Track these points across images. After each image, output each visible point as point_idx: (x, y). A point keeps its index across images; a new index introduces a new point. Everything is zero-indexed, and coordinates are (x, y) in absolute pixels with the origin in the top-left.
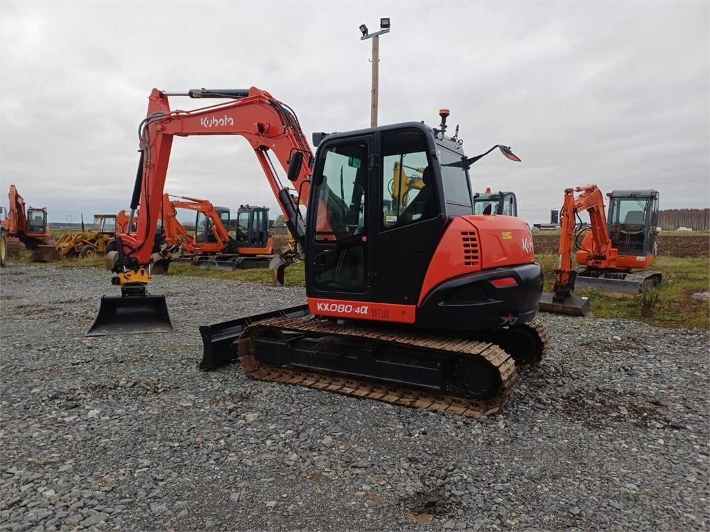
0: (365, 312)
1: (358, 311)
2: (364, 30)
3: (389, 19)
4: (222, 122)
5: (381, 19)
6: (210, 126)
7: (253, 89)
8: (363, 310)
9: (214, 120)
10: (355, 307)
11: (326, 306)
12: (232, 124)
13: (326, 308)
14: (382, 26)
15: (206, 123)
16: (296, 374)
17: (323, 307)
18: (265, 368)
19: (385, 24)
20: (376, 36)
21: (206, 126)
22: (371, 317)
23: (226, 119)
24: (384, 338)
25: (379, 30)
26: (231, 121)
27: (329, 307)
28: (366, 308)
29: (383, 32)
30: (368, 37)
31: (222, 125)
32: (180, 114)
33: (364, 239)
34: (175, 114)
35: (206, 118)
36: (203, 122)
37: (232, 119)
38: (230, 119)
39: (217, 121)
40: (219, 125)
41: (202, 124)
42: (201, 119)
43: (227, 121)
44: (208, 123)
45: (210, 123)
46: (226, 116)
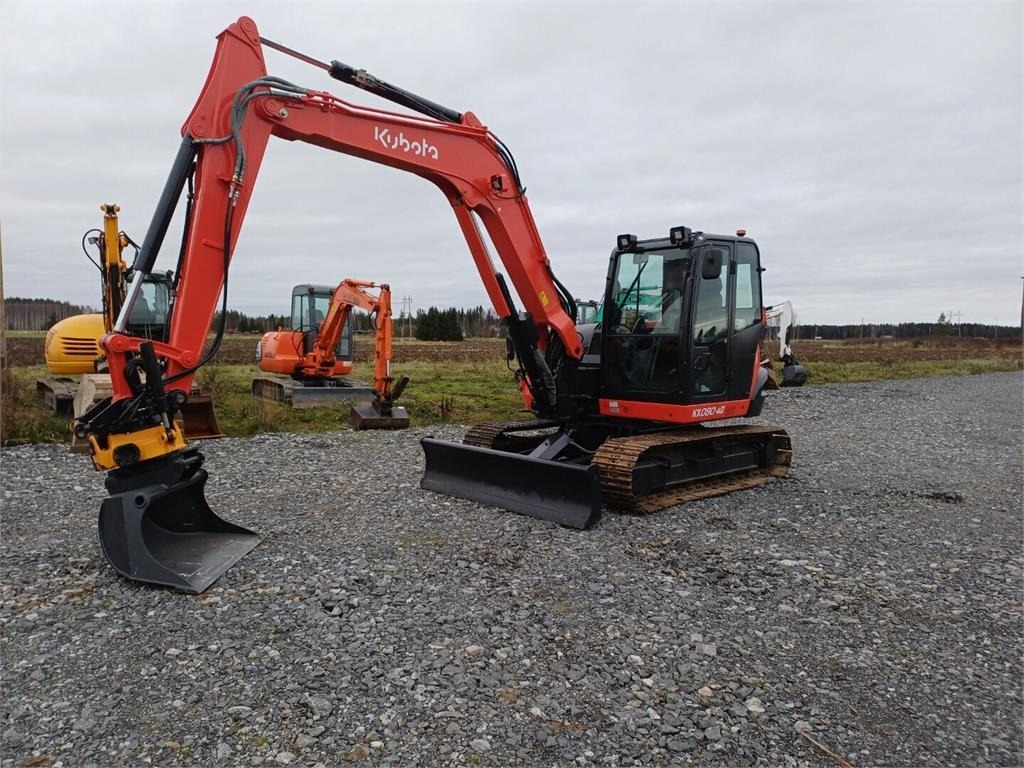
4: (416, 148)
7: (470, 115)
9: (403, 141)
12: (435, 156)
15: (385, 138)
21: (386, 145)
22: (725, 416)
23: (425, 146)
26: (433, 152)
34: (320, 99)
35: (386, 131)
36: (379, 134)
37: (435, 149)
38: (432, 148)
39: (408, 145)
40: (412, 151)
41: (376, 138)
42: (376, 128)
43: (427, 150)
44: (389, 141)
45: (393, 142)
46: (424, 141)
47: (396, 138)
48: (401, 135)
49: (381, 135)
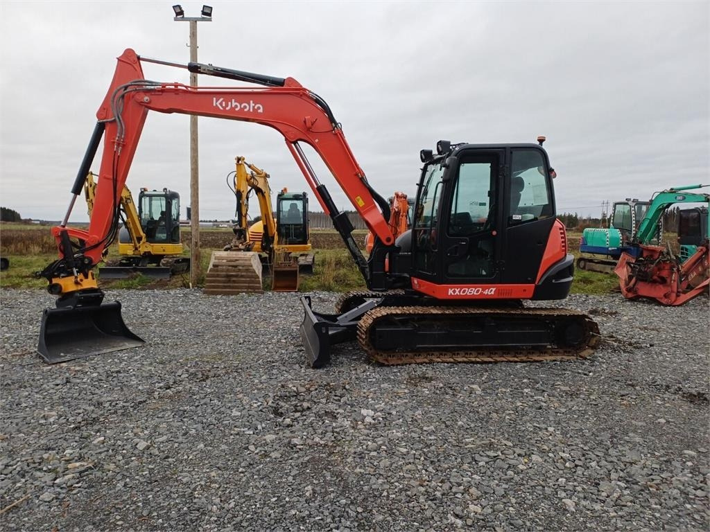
0: (493, 293)
1: (486, 292)
2: (179, 12)
3: (211, 8)
4: (245, 107)
5: (204, 6)
6: (228, 109)
7: (290, 79)
8: (491, 291)
9: (234, 104)
10: (483, 290)
11: (457, 291)
12: (261, 111)
13: (457, 292)
14: (204, 13)
15: (221, 104)
16: (416, 355)
17: (454, 292)
18: (382, 355)
19: (207, 12)
20: (194, 21)
21: (221, 108)
22: (496, 297)
23: (252, 105)
24: (512, 312)
25: (200, 17)
26: (259, 108)
27: (460, 292)
28: (494, 289)
29: (203, 19)
30: (184, 19)
31: (246, 110)
32: (179, 87)
33: (494, 233)
34: (173, 87)
35: (221, 99)
36: (216, 102)
37: (261, 106)
38: (257, 105)
39: (239, 106)
40: (242, 109)
41: (214, 105)
42: (215, 99)
43: (254, 107)
44: (224, 105)
45: (227, 106)
46: (251, 102)
47: (230, 103)
48: (233, 100)
49: (217, 103)
